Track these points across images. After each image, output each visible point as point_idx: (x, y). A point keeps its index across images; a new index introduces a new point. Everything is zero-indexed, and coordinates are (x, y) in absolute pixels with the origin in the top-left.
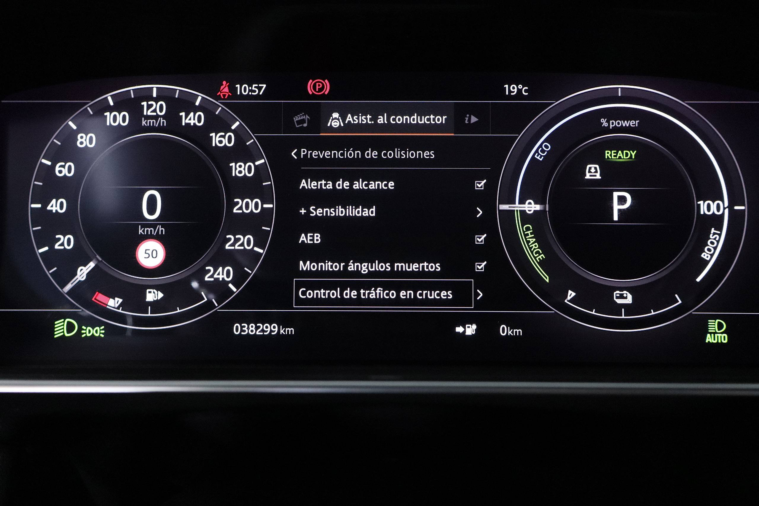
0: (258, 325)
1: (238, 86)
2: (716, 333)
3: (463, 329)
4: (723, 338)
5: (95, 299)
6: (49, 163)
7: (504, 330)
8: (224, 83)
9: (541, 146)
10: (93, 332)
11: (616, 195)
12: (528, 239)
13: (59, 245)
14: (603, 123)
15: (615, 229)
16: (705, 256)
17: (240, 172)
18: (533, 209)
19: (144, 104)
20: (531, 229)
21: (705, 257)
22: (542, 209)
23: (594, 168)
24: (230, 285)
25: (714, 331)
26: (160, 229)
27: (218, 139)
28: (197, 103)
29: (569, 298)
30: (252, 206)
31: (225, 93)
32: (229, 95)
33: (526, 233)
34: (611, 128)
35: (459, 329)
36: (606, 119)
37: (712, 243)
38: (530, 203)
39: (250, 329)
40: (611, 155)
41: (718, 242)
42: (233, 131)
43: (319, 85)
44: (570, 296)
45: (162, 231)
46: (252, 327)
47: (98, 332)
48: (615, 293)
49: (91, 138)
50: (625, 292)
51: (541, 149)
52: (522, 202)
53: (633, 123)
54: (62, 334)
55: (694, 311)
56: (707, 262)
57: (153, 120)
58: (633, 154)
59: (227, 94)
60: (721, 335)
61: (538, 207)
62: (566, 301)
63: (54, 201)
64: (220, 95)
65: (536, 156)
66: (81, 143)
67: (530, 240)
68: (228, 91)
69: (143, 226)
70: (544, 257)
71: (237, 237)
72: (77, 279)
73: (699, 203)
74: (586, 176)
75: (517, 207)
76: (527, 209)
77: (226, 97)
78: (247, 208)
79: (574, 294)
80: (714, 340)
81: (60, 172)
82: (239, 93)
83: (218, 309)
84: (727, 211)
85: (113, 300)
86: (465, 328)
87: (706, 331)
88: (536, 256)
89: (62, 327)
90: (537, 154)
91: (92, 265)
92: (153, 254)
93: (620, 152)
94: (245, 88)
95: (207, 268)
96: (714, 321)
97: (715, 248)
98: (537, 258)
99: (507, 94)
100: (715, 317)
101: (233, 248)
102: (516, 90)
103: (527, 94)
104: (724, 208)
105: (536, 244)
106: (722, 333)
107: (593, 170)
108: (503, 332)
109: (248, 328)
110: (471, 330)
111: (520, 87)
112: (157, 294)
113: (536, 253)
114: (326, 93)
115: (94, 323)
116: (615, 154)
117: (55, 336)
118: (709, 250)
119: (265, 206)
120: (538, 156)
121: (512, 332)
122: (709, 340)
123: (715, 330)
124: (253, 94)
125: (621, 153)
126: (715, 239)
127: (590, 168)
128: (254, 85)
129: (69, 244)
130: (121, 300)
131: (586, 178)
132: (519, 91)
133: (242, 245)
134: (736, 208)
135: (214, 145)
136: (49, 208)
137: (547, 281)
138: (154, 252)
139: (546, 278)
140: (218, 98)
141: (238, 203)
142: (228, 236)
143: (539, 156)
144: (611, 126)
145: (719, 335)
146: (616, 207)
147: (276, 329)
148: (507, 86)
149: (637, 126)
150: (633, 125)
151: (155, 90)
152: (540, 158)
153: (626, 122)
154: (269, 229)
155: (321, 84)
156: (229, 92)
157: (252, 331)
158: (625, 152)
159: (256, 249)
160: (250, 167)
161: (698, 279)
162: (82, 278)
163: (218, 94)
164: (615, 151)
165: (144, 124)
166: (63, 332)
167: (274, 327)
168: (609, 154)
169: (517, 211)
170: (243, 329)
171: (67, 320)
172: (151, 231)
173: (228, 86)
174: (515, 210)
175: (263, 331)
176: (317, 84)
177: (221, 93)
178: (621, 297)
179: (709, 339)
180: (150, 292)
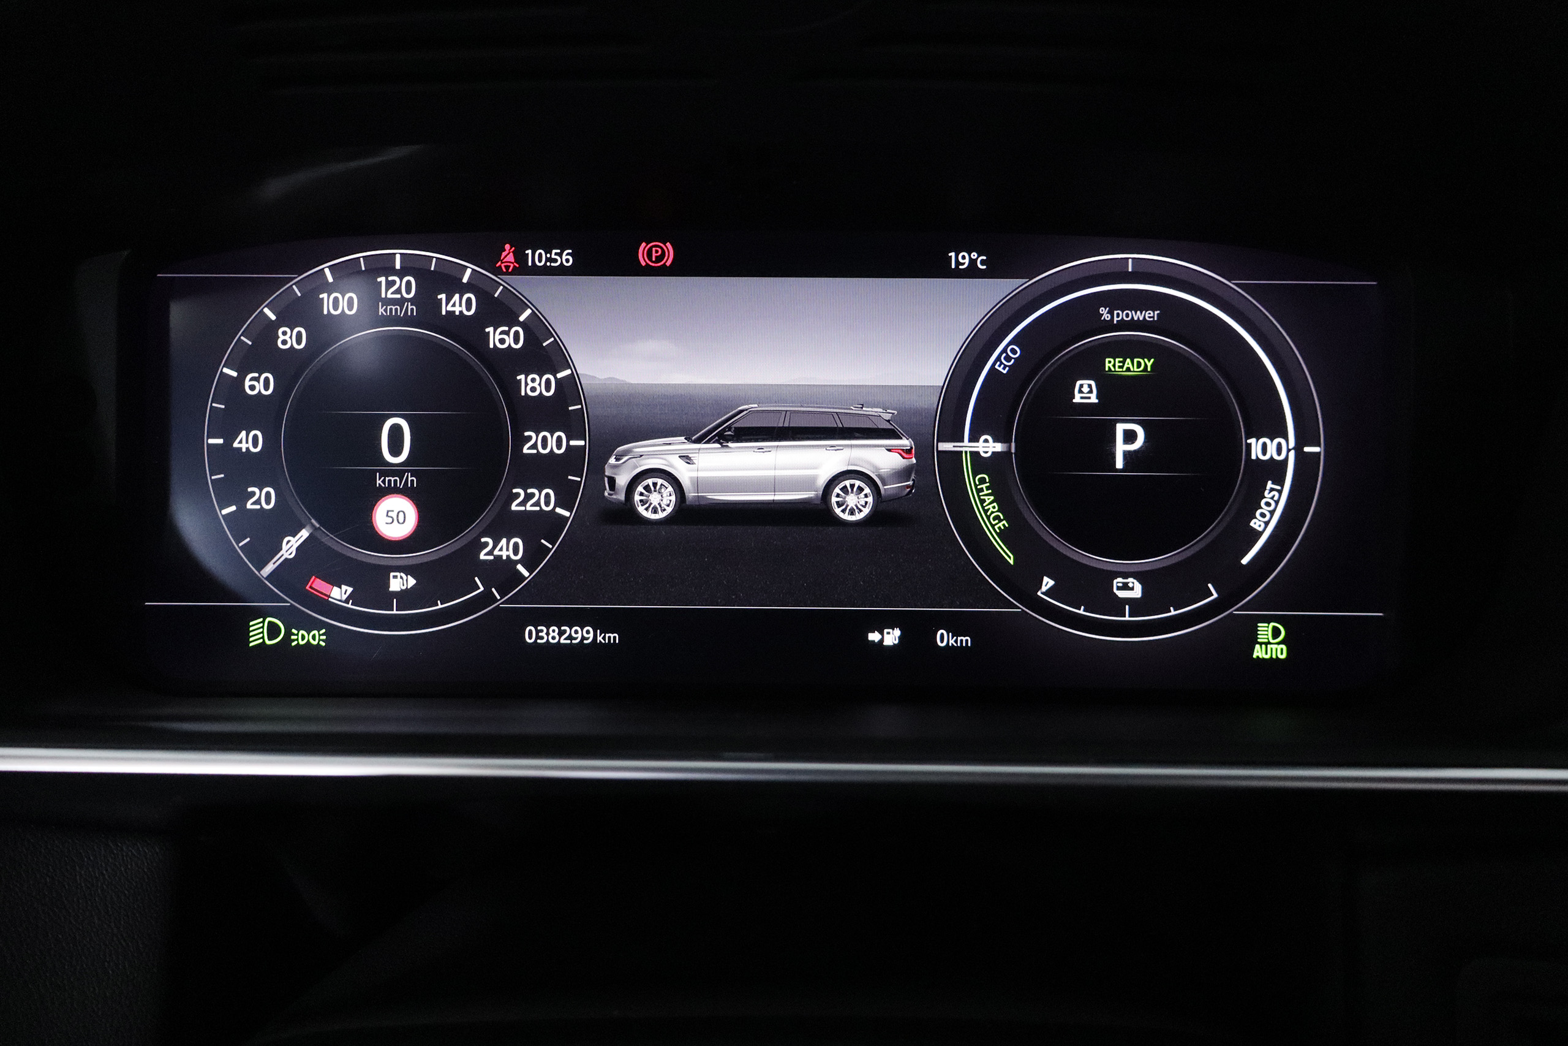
0: (563, 628)
1: (529, 252)
2: (1269, 643)
3: (880, 637)
4: (1279, 651)
5: (311, 587)
6: (234, 374)
7: (944, 639)
8: (507, 246)
9: (1004, 350)
10: (308, 637)
11: (1120, 428)
12: (982, 497)
13: (254, 503)
14: (1103, 314)
15: (1119, 481)
16: (1256, 524)
17: (533, 389)
18: (991, 450)
19: (382, 279)
20: (987, 481)
21: (1256, 527)
22: (1005, 450)
23: (1087, 386)
24: (520, 567)
25: (1266, 641)
26: (410, 479)
27: (498, 337)
28: (465, 280)
29: (1044, 589)
30: (552, 443)
31: (509, 264)
32: (514, 266)
33: (979, 487)
34: (1115, 322)
35: (874, 637)
36: (1108, 309)
37: (1268, 504)
38: (986, 441)
39: (551, 635)
40: (1114, 366)
41: (1277, 502)
42: (523, 325)
43: (657, 252)
44: (1046, 586)
45: (412, 481)
46: (554, 631)
47: (316, 638)
48: (1115, 581)
49: (299, 334)
50: (1131, 580)
51: (1004, 355)
52: (974, 438)
53: (1150, 315)
54: (261, 641)
55: (1235, 611)
56: (1258, 534)
57: (396, 307)
58: (1149, 364)
59: (512, 265)
60: (1276, 646)
61: (999, 447)
62: (1039, 593)
63: (243, 433)
64: (500, 266)
65: (996, 367)
66: (284, 342)
67: (986, 498)
68: (513, 261)
69: (384, 474)
70: (1007, 525)
71: (529, 491)
72: (283, 555)
73: (1249, 441)
74: (1074, 398)
75: (966, 446)
76: (981, 450)
77: (510, 270)
78: (544, 446)
79: (1051, 583)
80: (1267, 653)
81: (252, 388)
82: (530, 264)
83: (501, 604)
84: (1292, 454)
85: (339, 589)
86: (882, 634)
87: (1253, 640)
88: (994, 523)
89: (261, 630)
90: (998, 363)
91: (304, 534)
92: (398, 518)
93: (1128, 360)
94: (540, 255)
95: (483, 540)
96: (1266, 625)
97: (1272, 513)
98: (996, 527)
99: (953, 266)
100: (1268, 620)
101: (523, 508)
102: (967, 261)
103: (984, 267)
104: (1289, 450)
105: (995, 504)
106: (1278, 643)
107: (1086, 389)
108: (942, 641)
109: (548, 634)
110: (892, 637)
111: (974, 255)
112: (407, 580)
113: (994, 519)
114: (668, 264)
115: (310, 625)
116: (1121, 364)
117: (251, 645)
118: (1263, 515)
119: (573, 443)
120: (999, 366)
121: (956, 641)
122: (1258, 654)
123: (1268, 639)
124: (553, 264)
125: (1130, 363)
126: (1272, 498)
127: (1081, 386)
128: (554, 251)
129: (268, 502)
130: (350, 590)
131: (1074, 401)
132: (973, 262)
133: (537, 504)
134: (1307, 449)
135: (491, 346)
136: (236, 445)
137: (1011, 562)
138: (401, 515)
139: (1010, 557)
140: (497, 272)
141: (530, 438)
142: (515, 491)
143: (1002, 366)
144: (1116, 319)
145: (1274, 647)
146: (1121, 447)
147: (591, 635)
148: (953, 254)
149: (1156, 319)
150: (1149, 317)
151: (398, 258)
152: (1004, 369)
153: (1138, 312)
154: (579, 479)
155: (660, 250)
156: (515, 262)
157: (554, 638)
158: (1136, 360)
159: (559, 510)
160: (548, 382)
161: (1245, 561)
162: (290, 554)
163: (497, 266)
164: (1121, 359)
165: (382, 313)
166: (263, 638)
167: (588, 632)
168: (1109, 364)
169: (966, 452)
170: (540, 634)
171: (269, 619)
172: (395, 481)
173: (512, 252)
174: (962, 452)
175: (570, 637)
176: (654, 249)
177: (502, 263)
178: (1125, 587)
179: (1259, 652)
180: (396, 577)
